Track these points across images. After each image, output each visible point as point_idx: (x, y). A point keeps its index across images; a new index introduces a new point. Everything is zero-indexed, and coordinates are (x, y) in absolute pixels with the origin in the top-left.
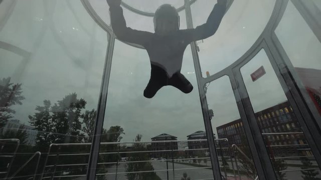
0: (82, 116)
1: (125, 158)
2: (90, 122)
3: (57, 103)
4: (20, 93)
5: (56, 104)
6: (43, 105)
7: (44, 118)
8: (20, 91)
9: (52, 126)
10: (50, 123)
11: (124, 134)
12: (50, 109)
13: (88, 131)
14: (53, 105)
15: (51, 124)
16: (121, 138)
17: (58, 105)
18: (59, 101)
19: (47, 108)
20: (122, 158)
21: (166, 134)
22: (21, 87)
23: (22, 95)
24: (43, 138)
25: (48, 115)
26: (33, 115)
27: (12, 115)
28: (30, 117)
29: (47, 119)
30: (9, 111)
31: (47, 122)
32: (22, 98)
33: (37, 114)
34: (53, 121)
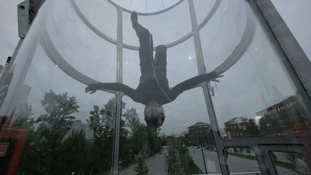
0: (124, 116)
1: (166, 147)
5: (103, 108)
6: (93, 110)
7: (96, 120)
8: (75, 102)
9: (102, 126)
10: (101, 124)
12: (99, 112)
13: (131, 126)
14: (101, 109)
16: (160, 129)
17: (104, 108)
18: (104, 105)
19: (96, 111)
20: (164, 147)
21: (202, 123)
22: (76, 99)
23: (77, 104)
24: (98, 136)
25: (99, 117)
26: (88, 118)
27: (74, 120)
28: (87, 120)
29: (99, 121)
30: (72, 118)
31: (99, 123)
32: (78, 107)
33: (91, 117)
34: (103, 122)
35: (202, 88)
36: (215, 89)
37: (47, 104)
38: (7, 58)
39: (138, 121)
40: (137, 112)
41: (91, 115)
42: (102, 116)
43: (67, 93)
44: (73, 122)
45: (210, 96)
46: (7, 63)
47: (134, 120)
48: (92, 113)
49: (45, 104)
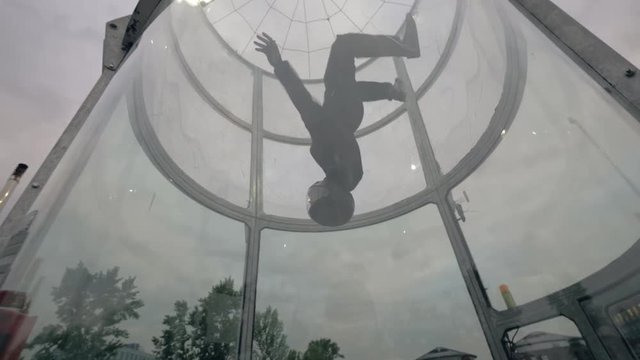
2: (264, 337)
3: (199, 303)
4: (134, 294)
5: (196, 307)
6: (173, 314)
7: (178, 340)
8: (133, 291)
9: (192, 357)
10: (188, 350)
11: (342, 356)
12: (187, 318)
14: (191, 310)
15: (190, 353)
17: (200, 309)
18: (200, 301)
19: (180, 316)
22: (135, 283)
23: (138, 298)
25: (185, 332)
26: (159, 335)
27: (123, 340)
28: (155, 341)
29: (183, 343)
30: (118, 333)
31: (182, 349)
32: (138, 304)
33: (167, 332)
34: (194, 344)
35: (435, 206)
36: (464, 207)
37: (64, 299)
38: (15, 166)
39: (282, 344)
40: (280, 318)
41: (167, 327)
42: (193, 329)
43: (116, 270)
44: (120, 346)
45: (456, 222)
46: (13, 177)
47: (272, 341)
48: (168, 321)
49: (60, 298)
